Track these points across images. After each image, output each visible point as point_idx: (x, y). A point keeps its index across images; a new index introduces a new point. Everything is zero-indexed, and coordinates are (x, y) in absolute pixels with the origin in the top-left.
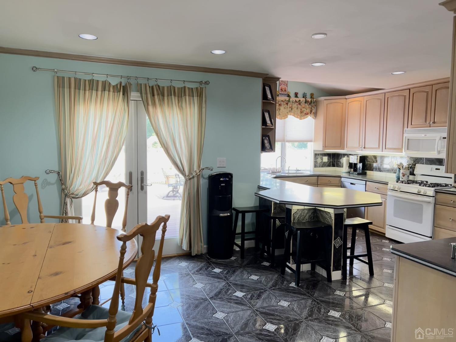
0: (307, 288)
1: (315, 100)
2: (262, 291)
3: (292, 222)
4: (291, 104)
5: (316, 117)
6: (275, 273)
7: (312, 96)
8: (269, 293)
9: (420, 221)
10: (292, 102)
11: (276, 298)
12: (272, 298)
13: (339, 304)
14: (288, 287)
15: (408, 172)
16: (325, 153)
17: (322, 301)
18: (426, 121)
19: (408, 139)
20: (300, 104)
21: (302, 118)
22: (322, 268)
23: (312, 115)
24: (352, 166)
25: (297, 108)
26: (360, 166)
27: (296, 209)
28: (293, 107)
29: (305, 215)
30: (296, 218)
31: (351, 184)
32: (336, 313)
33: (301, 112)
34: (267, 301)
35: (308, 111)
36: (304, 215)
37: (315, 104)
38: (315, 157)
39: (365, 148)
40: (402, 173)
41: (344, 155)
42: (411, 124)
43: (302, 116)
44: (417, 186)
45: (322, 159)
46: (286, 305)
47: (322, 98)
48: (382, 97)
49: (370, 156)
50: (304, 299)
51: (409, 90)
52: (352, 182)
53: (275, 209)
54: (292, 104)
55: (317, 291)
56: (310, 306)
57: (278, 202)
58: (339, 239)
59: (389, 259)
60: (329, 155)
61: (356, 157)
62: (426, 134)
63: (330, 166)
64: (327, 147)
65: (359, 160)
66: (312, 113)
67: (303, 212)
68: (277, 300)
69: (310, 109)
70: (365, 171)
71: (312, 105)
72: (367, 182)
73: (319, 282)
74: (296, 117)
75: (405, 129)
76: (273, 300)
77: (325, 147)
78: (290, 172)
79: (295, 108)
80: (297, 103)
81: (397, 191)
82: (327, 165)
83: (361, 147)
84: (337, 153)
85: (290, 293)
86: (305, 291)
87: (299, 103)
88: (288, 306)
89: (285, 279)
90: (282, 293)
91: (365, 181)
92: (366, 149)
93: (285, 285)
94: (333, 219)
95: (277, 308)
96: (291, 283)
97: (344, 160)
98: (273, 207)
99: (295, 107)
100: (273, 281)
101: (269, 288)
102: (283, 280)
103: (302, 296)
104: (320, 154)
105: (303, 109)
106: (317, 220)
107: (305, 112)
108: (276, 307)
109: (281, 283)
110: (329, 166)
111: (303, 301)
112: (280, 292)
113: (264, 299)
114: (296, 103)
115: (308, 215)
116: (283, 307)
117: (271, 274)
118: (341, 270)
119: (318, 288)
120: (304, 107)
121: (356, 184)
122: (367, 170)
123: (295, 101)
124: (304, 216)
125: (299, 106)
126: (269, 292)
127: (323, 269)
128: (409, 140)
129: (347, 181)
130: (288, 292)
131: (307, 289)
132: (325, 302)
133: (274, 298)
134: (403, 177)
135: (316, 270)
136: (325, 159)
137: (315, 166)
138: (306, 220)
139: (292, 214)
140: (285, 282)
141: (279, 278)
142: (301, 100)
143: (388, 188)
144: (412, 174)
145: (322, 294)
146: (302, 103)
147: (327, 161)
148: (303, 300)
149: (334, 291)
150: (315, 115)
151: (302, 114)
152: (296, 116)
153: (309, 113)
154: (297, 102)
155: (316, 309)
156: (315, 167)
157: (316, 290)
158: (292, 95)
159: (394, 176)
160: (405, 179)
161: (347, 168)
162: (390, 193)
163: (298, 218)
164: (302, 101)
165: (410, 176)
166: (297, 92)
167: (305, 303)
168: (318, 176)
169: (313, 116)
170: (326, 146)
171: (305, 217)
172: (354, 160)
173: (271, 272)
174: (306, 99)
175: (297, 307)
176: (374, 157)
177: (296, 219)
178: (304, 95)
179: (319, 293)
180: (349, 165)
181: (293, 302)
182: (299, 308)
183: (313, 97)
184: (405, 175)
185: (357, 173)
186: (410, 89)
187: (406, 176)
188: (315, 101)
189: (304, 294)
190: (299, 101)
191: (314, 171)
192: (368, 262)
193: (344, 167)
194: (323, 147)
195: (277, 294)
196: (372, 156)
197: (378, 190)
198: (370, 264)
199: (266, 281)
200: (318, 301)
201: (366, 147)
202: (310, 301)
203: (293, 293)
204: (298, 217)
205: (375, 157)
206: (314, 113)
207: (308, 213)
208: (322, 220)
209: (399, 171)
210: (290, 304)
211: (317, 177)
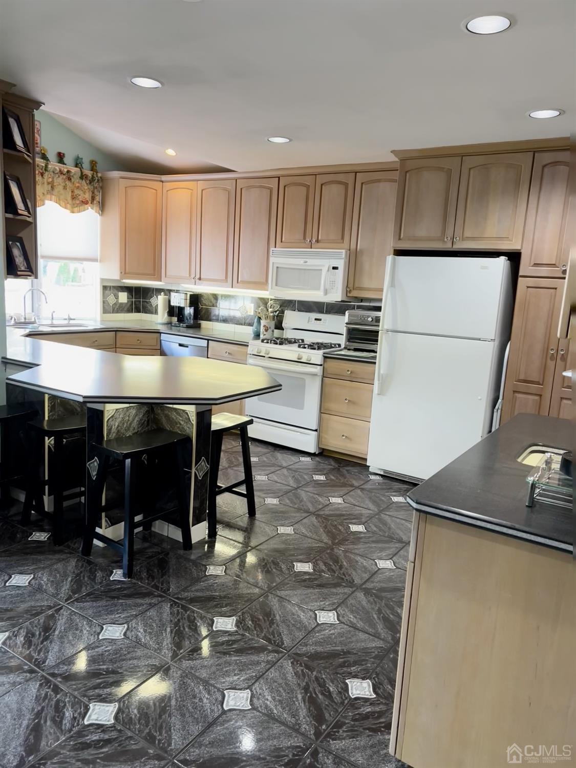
0: (151, 576)
1: (99, 175)
2: (50, 612)
3: (105, 439)
4: (49, 176)
5: (102, 211)
6: (68, 555)
7: (93, 165)
8: (70, 614)
9: (301, 406)
10: (53, 172)
11: (90, 623)
12: (80, 625)
13: (225, 597)
14: (108, 585)
15: (272, 324)
16: (123, 285)
17: (192, 601)
18: (305, 238)
19: (277, 267)
20: (70, 179)
21: (76, 209)
22: (169, 522)
23: (96, 207)
24: (175, 312)
25: (65, 188)
26: (189, 311)
27: (114, 410)
28: (55, 184)
29: (131, 419)
30: (114, 429)
31: (181, 345)
32: (227, 620)
33: (73, 198)
34: (71, 638)
35: (88, 196)
36: (128, 420)
37: (101, 185)
38: (104, 293)
39: (200, 279)
40: (264, 326)
41: (159, 291)
42: (282, 242)
43: (75, 206)
44: (295, 347)
45: (117, 297)
46: (118, 634)
47: (115, 174)
48: (230, 186)
49: (206, 294)
50: (152, 606)
51: (277, 178)
52: (181, 342)
53: (52, 409)
54: (53, 178)
55: (171, 579)
56: (171, 621)
57: (81, 400)
58: (205, 462)
59: (264, 477)
60: (129, 289)
61: (183, 296)
62: (305, 260)
63: (132, 312)
64: (128, 274)
65: (188, 301)
66: (95, 202)
67: (127, 414)
68: (93, 627)
69: (91, 193)
70: (199, 322)
71: (95, 186)
72: (210, 341)
73: (168, 554)
74: (63, 207)
75: (272, 249)
76: (85, 632)
77: (125, 273)
78: (55, 322)
79: (59, 186)
80: (64, 177)
81: (264, 357)
82: (126, 309)
83: (193, 276)
84: (143, 286)
85: (118, 598)
86: (148, 584)
87: (69, 176)
88: (125, 634)
89: (96, 566)
90: (100, 603)
91: (207, 341)
92: (203, 280)
93: (99, 581)
94: (194, 423)
95: (100, 650)
96: (112, 572)
97: (159, 301)
98: (48, 406)
99: (60, 184)
100: (70, 579)
101: (66, 600)
102: (91, 569)
103: (147, 600)
104: (114, 287)
105: (77, 192)
106: (155, 427)
107: (81, 198)
108: (98, 647)
109: (89, 578)
110: (130, 310)
111: (152, 613)
112: (95, 604)
113: (61, 638)
114: (62, 176)
115: (137, 419)
116: (112, 641)
117: (59, 560)
118: (206, 520)
119: (171, 571)
120: (78, 188)
121: (189, 346)
122: (202, 320)
123: (60, 171)
124: (129, 422)
125: (68, 183)
126: (69, 612)
127: (170, 525)
128: (279, 269)
129: (171, 341)
130: (113, 598)
131: (150, 579)
132: (197, 602)
133: (85, 623)
134: (265, 333)
135: (155, 528)
136: (123, 297)
137: (105, 311)
138: (134, 429)
139: (106, 420)
140: (99, 574)
141: (81, 567)
142: (73, 171)
143: (248, 352)
144: (279, 326)
145: (183, 583)
146: (75, 177)
147: (126, 302)
148: (152, 610)
149: (204, 569)
150: (102, 207)
151: (74, 202)
152: (64, 204)
153: (90, 202)
154: (64, 175)
155: (185, 625)
156: (104, 313)
157: (169, 577)
158: (52, 156)
159: (249, 331)
160: (268, 335)
161: (166, 315)
162: (252, 361)
163: (117, 428)
164: (75, 174)
165: (275, 330)
166: (62, 152)
167: (158, 616)
168: (116, 331)
169: (98, 209)
170: (127, 271)
171: (131, 424)
172: (178, 300)
173: (57, 556)
174: (81, 170)
175: (145, 631)
176: (213, 297)
177: (112, 432)
178: (78, 163)
179: (178, 583)
180: (168, 310)
181: (131, 620)
182: (150, 633)
183: (95, 168)
184: (268, 329)
185: (185, 325)
186: (279, 177)
187: (270, 331)
188: (99, 179)
189: (148, 594)
190: (68, 172)
191: (102, 321)
192: (246, 493)
193: (159, 313)
194: (121, 273)
195: (90, 612)
196: (211, 294)
197: (230, 356)
198: (250, 497)
199: (52, 581)
200: (183, 602)
201: (202, 277)
202: (167, 608)
203: (124, 596)
204: (118, 426)
205: (215, 297)
206: (99, 202)
207: (136, 415)
208: (168, 427)
209: (259, 323)
210: (128, 629)
211: (114, 332)
